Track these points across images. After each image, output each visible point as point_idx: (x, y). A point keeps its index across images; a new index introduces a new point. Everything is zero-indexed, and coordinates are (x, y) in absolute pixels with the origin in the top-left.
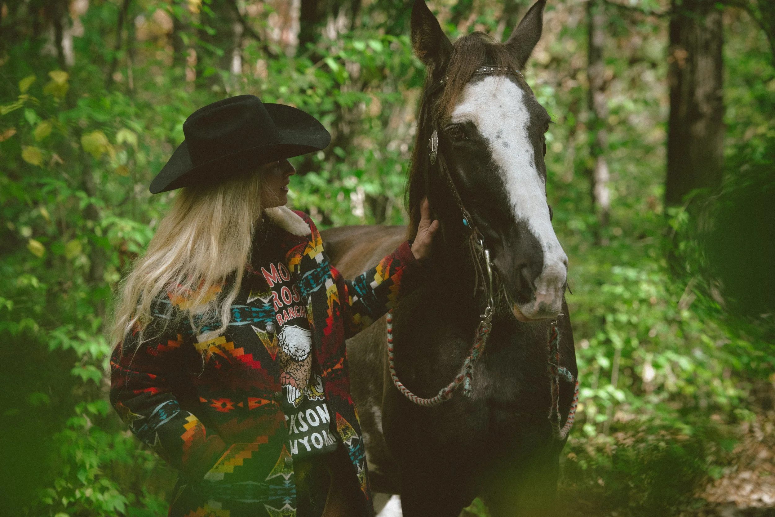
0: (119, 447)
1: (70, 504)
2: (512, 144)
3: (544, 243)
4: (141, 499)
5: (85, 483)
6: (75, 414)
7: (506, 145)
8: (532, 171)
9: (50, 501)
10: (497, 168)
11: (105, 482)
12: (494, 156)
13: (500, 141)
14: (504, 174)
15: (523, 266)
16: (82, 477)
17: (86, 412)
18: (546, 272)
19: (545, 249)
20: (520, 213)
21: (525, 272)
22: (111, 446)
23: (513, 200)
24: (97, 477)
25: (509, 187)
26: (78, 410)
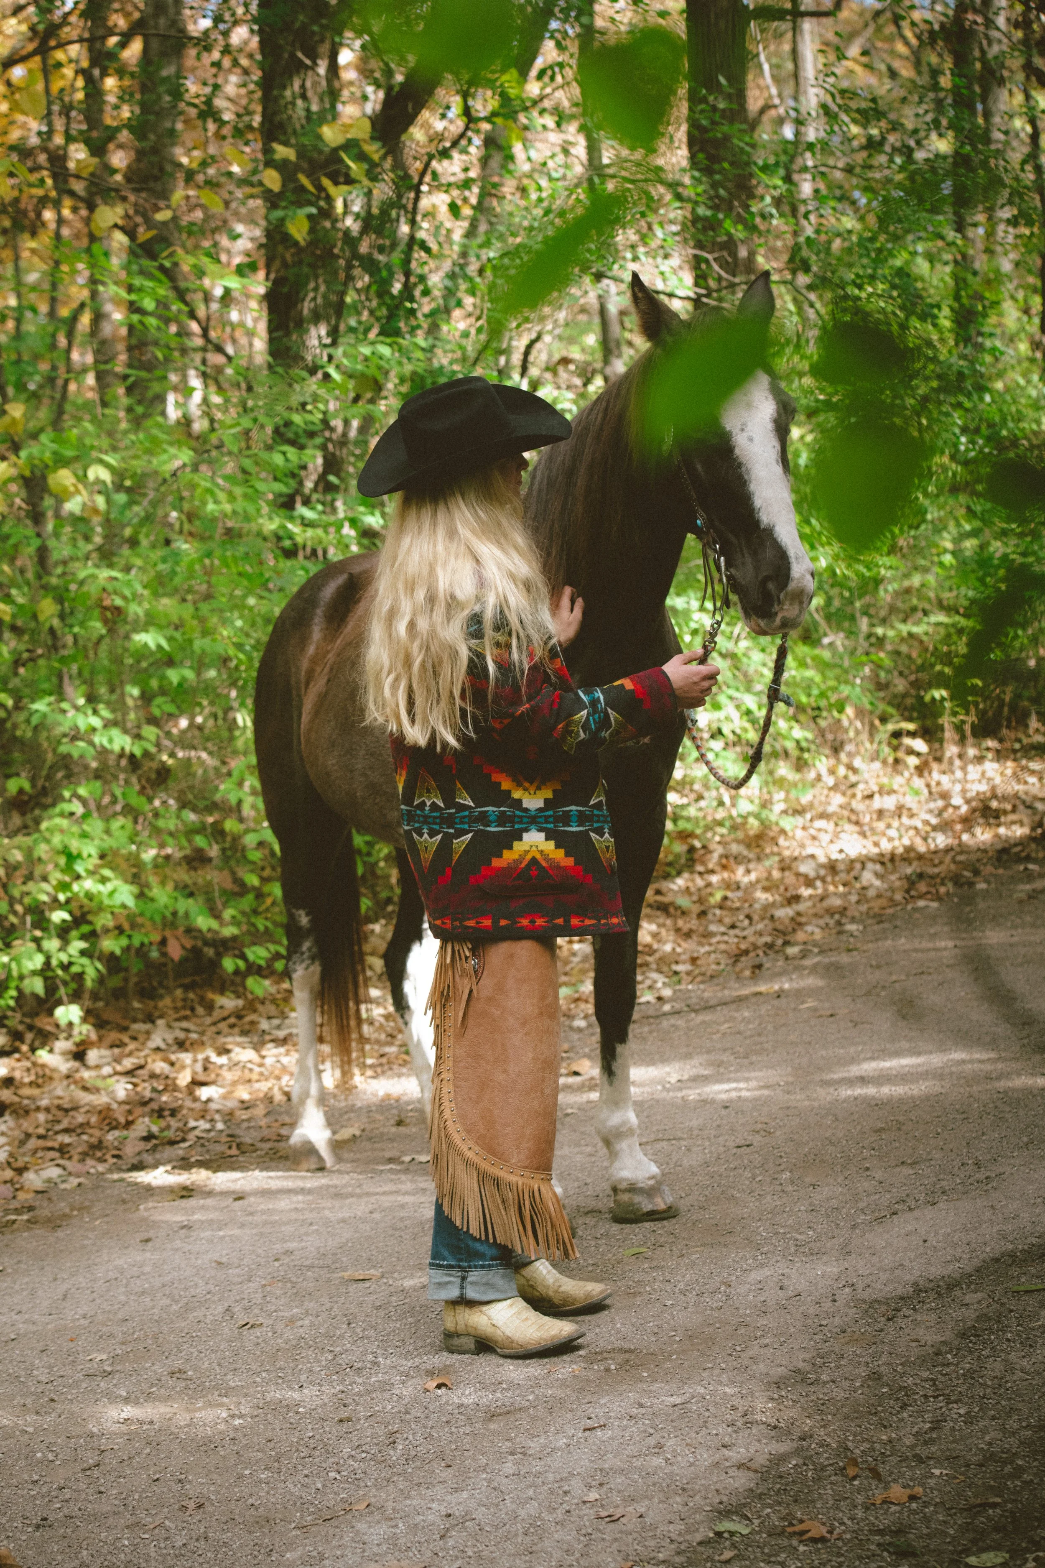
0: (117, 833)
1: (68, 901)
2: (757, 440)
3: (791, 553)
4: (146, 890)
5: (83, 874)
6: (62, 799)
7: (751, 439)
8: (778, 469)
9: (44, 898)
10: (740, 465)
11: (107, 872)
12: (737, 451)
13: (745, 434)
14: (748, 472)
15: (767, 579)
16: (79, 868)
17: (75, 795)
18: (792, 586)
19: (792, 560)
20: (765, 518)
21: (771, 586)
22: (107, 832)
23: (758, 502)
24: (98, 867)
25: (752, 487)
26: (67, 794)
